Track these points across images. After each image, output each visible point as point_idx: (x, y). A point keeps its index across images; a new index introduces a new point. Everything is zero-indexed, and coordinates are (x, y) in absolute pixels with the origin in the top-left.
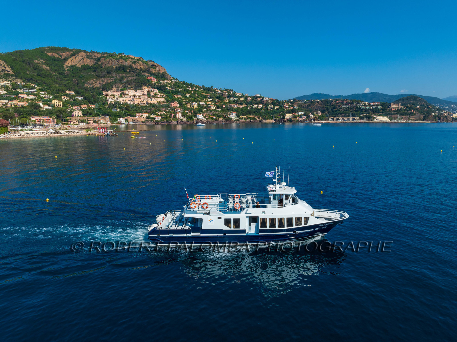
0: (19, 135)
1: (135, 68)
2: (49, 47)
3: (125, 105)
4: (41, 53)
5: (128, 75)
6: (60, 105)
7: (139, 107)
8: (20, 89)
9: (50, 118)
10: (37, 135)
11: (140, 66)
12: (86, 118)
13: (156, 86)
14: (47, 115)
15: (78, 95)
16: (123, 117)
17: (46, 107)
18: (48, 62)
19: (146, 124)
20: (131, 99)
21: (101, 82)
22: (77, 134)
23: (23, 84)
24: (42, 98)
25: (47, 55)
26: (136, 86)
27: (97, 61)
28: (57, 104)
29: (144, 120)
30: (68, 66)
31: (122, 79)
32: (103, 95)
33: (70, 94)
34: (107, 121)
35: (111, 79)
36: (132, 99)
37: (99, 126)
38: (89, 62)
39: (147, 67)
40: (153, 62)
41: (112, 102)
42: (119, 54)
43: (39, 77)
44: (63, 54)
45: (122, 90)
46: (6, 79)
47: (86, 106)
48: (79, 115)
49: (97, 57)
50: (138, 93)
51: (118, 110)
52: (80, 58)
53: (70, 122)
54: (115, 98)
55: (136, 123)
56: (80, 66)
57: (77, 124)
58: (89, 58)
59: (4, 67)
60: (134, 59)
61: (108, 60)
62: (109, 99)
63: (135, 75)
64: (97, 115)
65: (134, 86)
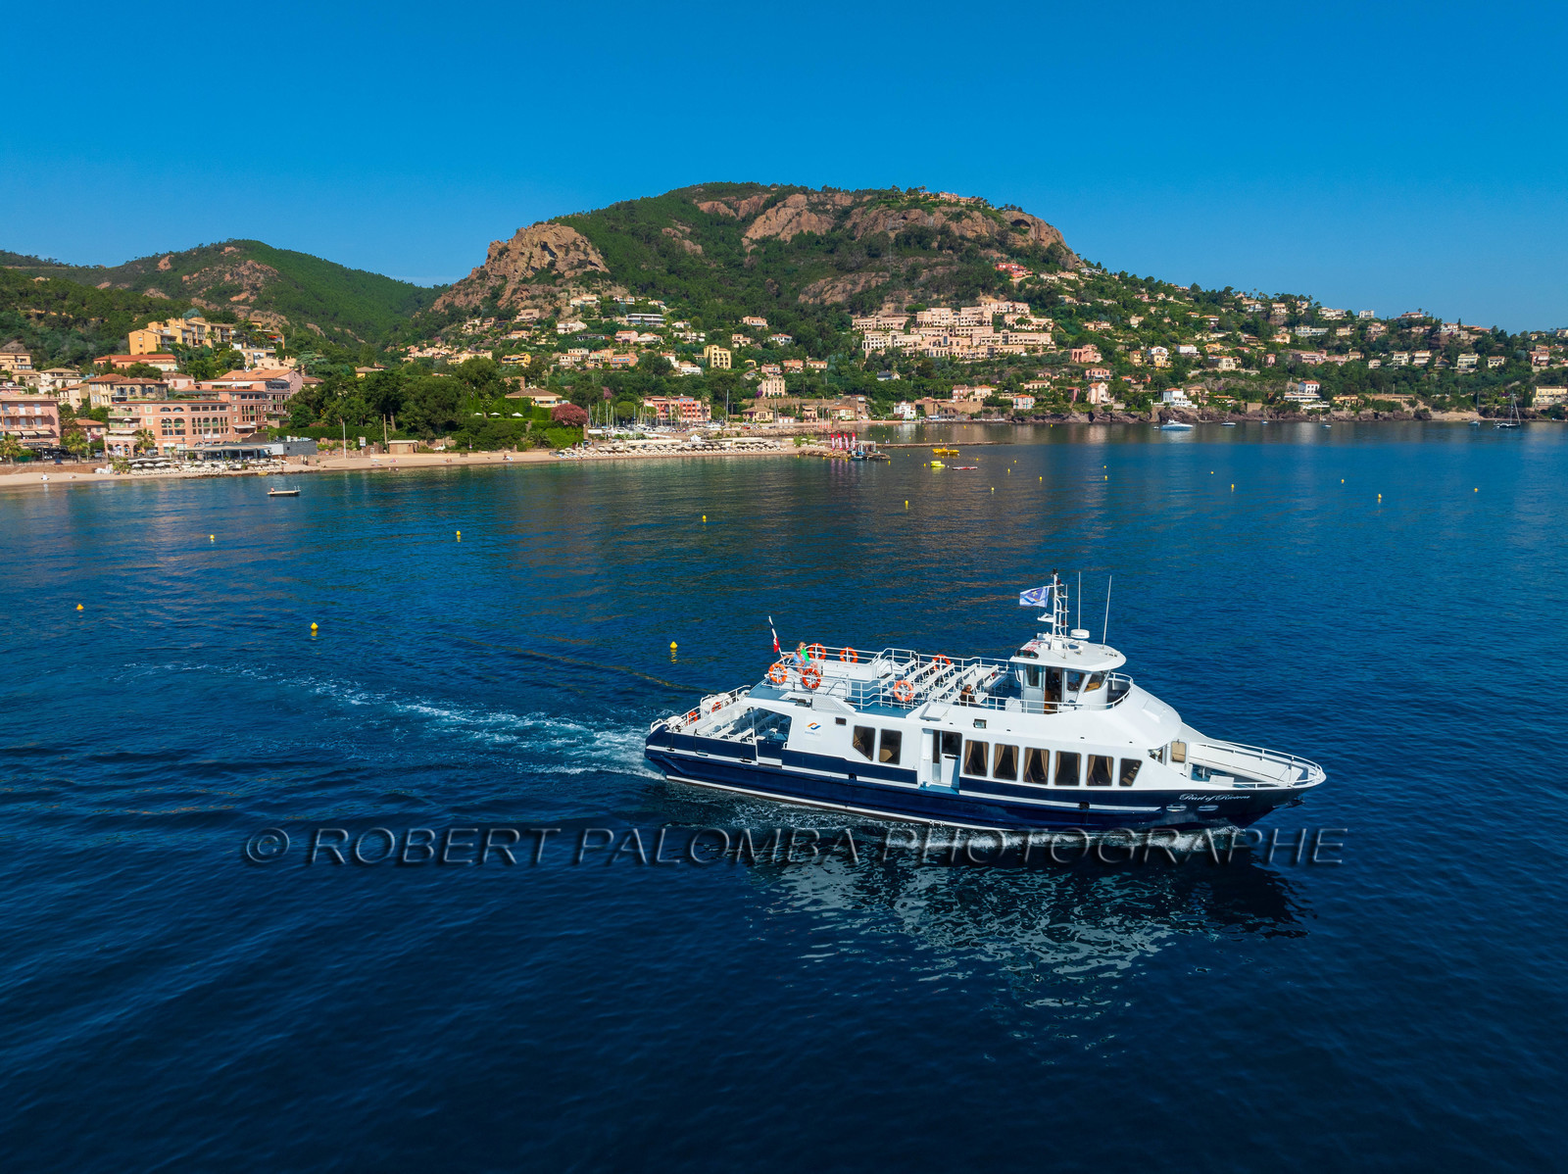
0: (609, 452)
1: (957, 234)
2: (704, 186)
3: (918, 360)
4: (683, 206)
5: (935, 260)
6: (724, 362)
7: (963, 365)
8: (622, 315)
9: (694, 402)
10: (658, 453)
11: (976, 227)
12: (796, 401)
13: (1023, 292)
14: (688, 394)
15: (778, 330)
16: (909, 401)
17: (687, 369)
18: (699, 231)
19: (981, 422)
21: (849, 287)
22: (768, 453)
23: (631, 300)
24: (677, 341)
25: (696, 209)
26: (956, 295)
28: (716, 359)
29: (977, 408)
30: (754, 238)
31: (914, 272)
32: (852, 327)
33: (754, 327)
34: (860, 412)
35: (881, 274)
36: (941, 339)
37: (835, 427)
38: (816, 225)
39: (997, 228)
40: (1020, 210)
41: (877, 349)
42: (910, 192)
43: (674, 276)
44: (744, 202)
45: (913, 311)
46: (588, 288)
47: (798, 365)
48: (778, 392)
49: (841, 206)
50: (964, 320)
51: (897, 376)
52: (790, 211)
53: (751, 414)
54: (890, 339)
55: (950, 417)
56: (789, 239)
57: (771, 422)
58: (817, 212)
59: (586, 253)
60: (957, 204)
61: (873, 213)
62: (871, 342)
63: (955, 257)
64: (832, 393)
65: (950, 295)
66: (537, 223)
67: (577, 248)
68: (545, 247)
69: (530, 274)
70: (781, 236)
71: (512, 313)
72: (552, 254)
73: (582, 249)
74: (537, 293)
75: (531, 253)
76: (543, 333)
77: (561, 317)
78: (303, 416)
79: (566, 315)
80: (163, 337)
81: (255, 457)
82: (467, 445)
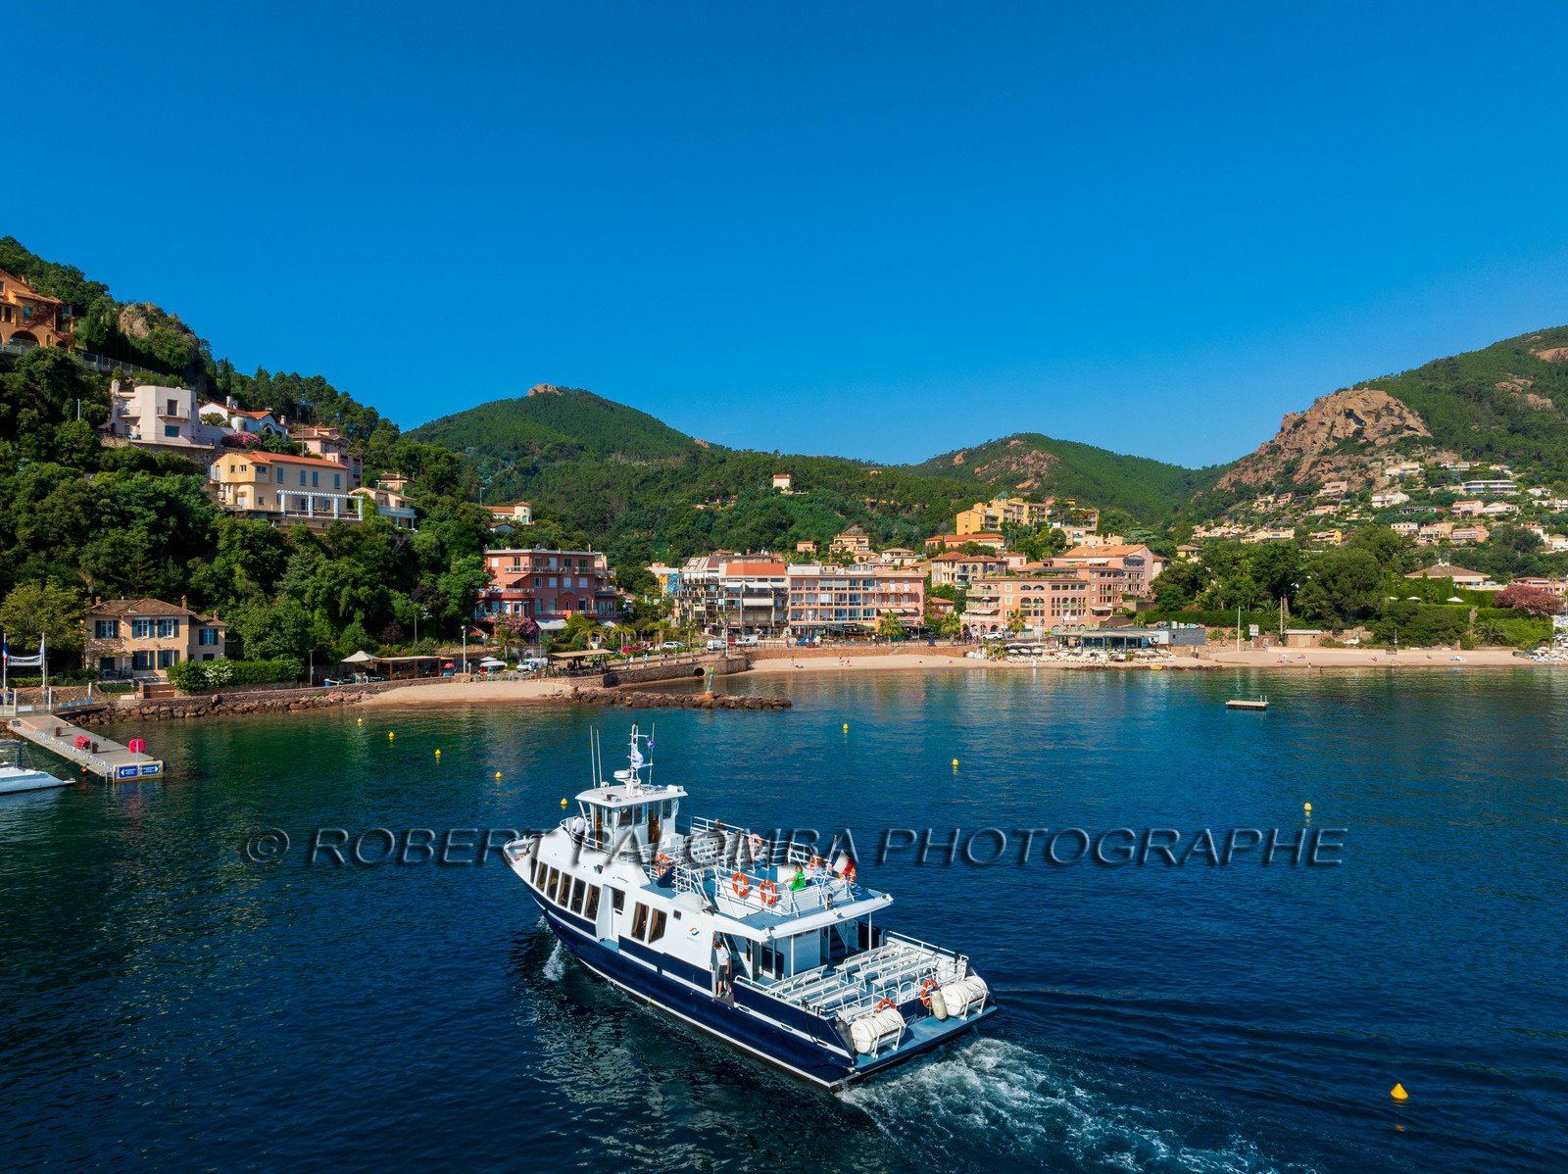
2: (1540, 333)
4: (1517, 357)
8: (1456, 483)
17: (1560, 544)
18: (1544, 383)
23: (1465, 466)
24: (1540, 510)
25: (1536, 360)
43: (1518, 436)
46: (1406, 454)
59: (1400, 417)
66: (1340, 390)
67: (1391, 412)
68: (1350, 414)
69: (1332, 445)
71: (1312, 487)
72: (1359, 421)
73: (1396, 413)
74: (1341, 464)
75: (1333, 422)
76: (1354, 507)
77: (1375, 489)
78: (1176, 597)
79: (1381, 486)
80: (986, 517)
81: (1140, 646)
82: (1390, 639)
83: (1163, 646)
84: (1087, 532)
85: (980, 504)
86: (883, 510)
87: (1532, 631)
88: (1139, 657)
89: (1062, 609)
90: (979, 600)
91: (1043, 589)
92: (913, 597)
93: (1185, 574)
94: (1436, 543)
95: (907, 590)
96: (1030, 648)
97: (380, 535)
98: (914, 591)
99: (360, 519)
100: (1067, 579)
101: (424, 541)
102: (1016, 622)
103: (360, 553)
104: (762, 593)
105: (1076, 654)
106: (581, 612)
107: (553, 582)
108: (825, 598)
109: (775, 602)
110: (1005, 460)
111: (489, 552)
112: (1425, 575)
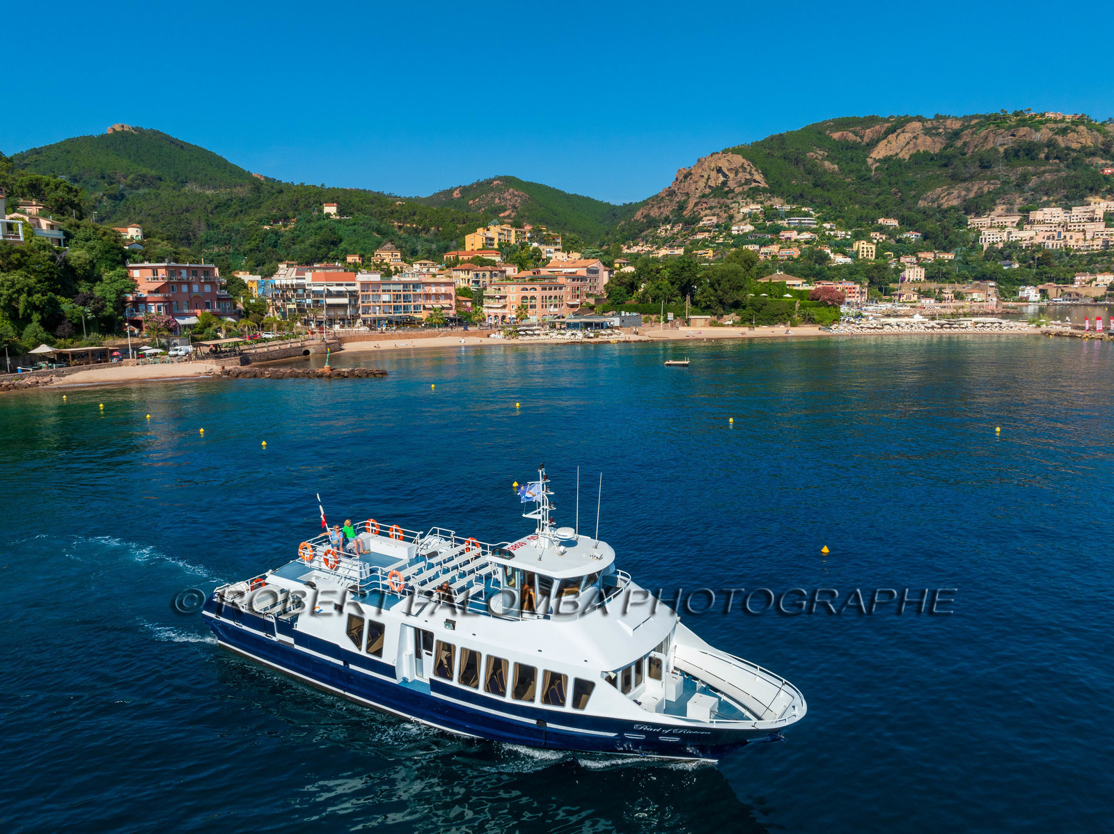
1: (1063, 145)
2: (834, 120)
3: (1036, 251)
4: (819, 136)
5: (1043, 168)
6: (870, 254)
7: (1081, 256)
8: (782, 219)
9: (854, 286)
11: (1084, 138)
12: (933, 286)
14: (848, 279)
15: (908, 228)
17: (840, 259)
18: (834, 154)
20: (1054, 233)
21: (963, 193)
23: (787, 208)
24: (829, 238)
25: (830, 138)
26: (1066, 197)
27: (950, 138)
28: (863, 251)
29: (1099, 292)
30: (877, 158)
31: (1025, 178)
32: (967, 225)
33: (888, 227)
34: (990, 295)
35: (992, 182)
36: (1058, 234)
38: (930, 145)
39: (1101, 139)
41: (993, 243)
42: (1016, 114)
43: (818, 189)
44: (868, 131)
45: (1025, 211)
46: (753, 199)
47: (930, 256)
48: (919, 277)
49: (952, 129)
50: (1075, 218)
51: (1017, 265)
52: (908, 135)
53: (900, 296)
54: (1005, 234)
55: (1074, 300)
56: (907, 157)
57: (915, 302)
58: (931, 135)
59: (750, 173)
60: (1062, 121)
61: (983, 132)
62: (988, 237)
63: (1062, 165)
64: (963, 279)
65: (1059, 196)
66: (714, 153)
67: (744, 170)
68: (719, 170)
69: (708, 191)
70: (900, 156)
71: (695, 220)
72: (725, 175)
73: (748, 170)
74: (713, 204)
75: (709, 176)
76: (721, 234)
77: (734, 222)
78: (621, 295)
79: (738, 220)
80: (486, 238)
81: (602, 328)
82: (750, 320)
83: (617, 328)
84: (556, 250)
85: (481, 229)
86: (407, 231)
87: (829, 315)
88: (602, 335)
89: (548, 303)
90: (492, 298)
91: (536, 290)
92: (448, 296)
93: (627, 280)
94: (770, 258)
95: (443, 292)
96: (531, 330)
97: (42, 253)
98: (448, 292)
99: (22, 239)
100: (550, 283)
101: (79, 258)
102: (521, 313)
103: (28, 267)
104: (340, 294)
105: (562, 334)
106: (208, 311)
107: (185, 288)
108: (386, 297)
109: (350, 301)
110: (490, 195)
111: (131, 265)
112: (770, 280)
